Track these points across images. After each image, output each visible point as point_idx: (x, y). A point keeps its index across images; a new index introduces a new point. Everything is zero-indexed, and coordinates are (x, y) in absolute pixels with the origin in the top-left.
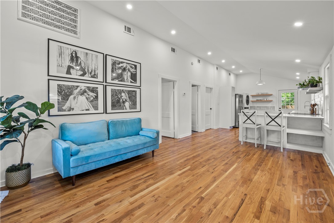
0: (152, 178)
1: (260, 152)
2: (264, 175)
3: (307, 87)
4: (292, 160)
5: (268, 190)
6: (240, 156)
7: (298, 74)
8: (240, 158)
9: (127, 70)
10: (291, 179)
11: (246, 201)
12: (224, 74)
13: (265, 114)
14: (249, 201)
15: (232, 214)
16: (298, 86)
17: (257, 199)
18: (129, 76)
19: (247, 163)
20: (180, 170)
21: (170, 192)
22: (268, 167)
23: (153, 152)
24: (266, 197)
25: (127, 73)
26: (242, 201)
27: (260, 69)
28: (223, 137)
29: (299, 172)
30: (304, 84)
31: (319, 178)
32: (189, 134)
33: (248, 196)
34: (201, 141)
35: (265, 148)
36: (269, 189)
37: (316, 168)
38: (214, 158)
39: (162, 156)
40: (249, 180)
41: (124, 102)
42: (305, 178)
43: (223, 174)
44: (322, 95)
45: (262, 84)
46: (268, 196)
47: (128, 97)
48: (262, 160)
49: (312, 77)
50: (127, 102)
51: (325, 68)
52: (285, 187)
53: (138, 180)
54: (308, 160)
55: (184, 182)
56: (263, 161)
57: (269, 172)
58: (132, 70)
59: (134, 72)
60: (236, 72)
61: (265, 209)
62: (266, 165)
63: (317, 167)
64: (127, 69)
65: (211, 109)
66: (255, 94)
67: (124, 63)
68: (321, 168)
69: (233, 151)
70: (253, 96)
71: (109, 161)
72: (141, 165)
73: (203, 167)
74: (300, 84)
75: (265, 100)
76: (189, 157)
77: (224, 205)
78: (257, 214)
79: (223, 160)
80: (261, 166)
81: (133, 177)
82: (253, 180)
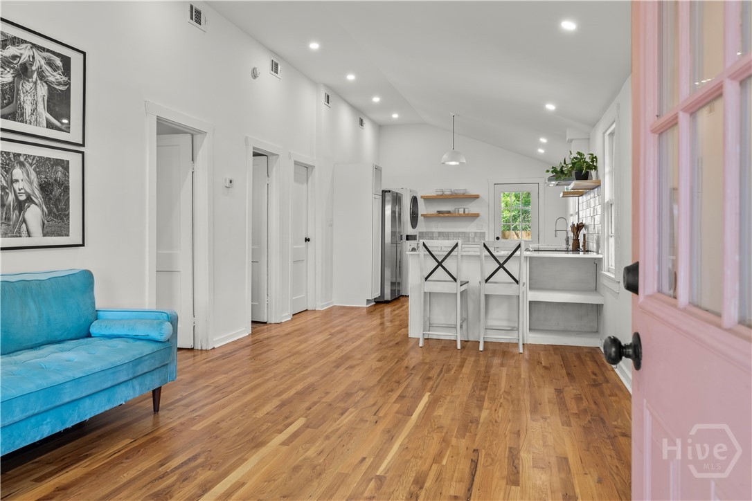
0: (202, 465)
1: (473, 359)
2: (500, 406)
3: (567, 177)
4: (546, 368)
5: (518, 434)
6: (430, 375)
7: (543, 140)
8: (429, 378)
9: (35, 76)
10: (555, 404)
11: (482, 460)
12: (346, 118)
13: (481, 251)
14: (487, 461)
15: (463, 491)
16: (550, 174)
17: (501, 452)
18: (40, 100)
19: (452, 388)
20: (280, 432)
21: (285, 484)
22: (502, 390)
23: (156, 394)
24: (519, 446)
25: (36, 88)
26: (473, 464)
27: (452, 114)
28: (358, 332)
29: (566, 389)
30: (562, 171)
31: (602, 393)
32: (245, 330)
33: (483, 453)
34: (296, 350)
35: (481, 348)
36: (519, 431)
37: (594, 377)
38: (362, 389)
39: (188, 405)
40: (471, 422)
41: (21, 206)
42: (578, 399)
43: (406, 421)
44: (597, 202)
45: (458, 163)
46: (521, 444)
47: (35, 184)
48: (485, 377)
49: (579, 153)
50: (33, 206)
51: (604, 133)
52: (548, 420)
53: (155, 480)
54: (576, 363)
55: (313, 456)
56: (486, 379)
57: (508, 400)
58: (55, 77)
59: (60, 84)
60: (380, 117)
61: (523, 467)
62: (495, 385)
63: (595, 374)
64: (34, 68)
65: (307, 240)
66: (434, 194)
67: (24, 45)
68: (603, 374)
69: (405, 365)
70: (428, 199)
71: (20, 436)
72: (129, 441)
73: (342, 414)
74: (555, 170)
75: (461, 212)
76: (285, 396)
77: (439, 478)
78: (511, 478)
79: (389, 388)
80: (486, 389)
81: (126, 477)
82: (481, 421)
